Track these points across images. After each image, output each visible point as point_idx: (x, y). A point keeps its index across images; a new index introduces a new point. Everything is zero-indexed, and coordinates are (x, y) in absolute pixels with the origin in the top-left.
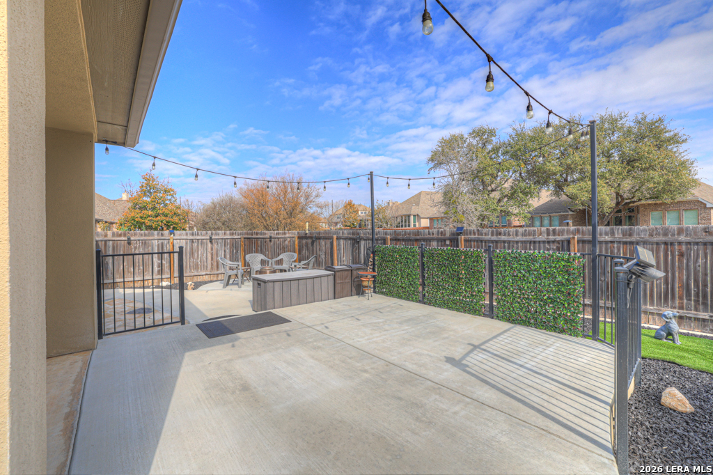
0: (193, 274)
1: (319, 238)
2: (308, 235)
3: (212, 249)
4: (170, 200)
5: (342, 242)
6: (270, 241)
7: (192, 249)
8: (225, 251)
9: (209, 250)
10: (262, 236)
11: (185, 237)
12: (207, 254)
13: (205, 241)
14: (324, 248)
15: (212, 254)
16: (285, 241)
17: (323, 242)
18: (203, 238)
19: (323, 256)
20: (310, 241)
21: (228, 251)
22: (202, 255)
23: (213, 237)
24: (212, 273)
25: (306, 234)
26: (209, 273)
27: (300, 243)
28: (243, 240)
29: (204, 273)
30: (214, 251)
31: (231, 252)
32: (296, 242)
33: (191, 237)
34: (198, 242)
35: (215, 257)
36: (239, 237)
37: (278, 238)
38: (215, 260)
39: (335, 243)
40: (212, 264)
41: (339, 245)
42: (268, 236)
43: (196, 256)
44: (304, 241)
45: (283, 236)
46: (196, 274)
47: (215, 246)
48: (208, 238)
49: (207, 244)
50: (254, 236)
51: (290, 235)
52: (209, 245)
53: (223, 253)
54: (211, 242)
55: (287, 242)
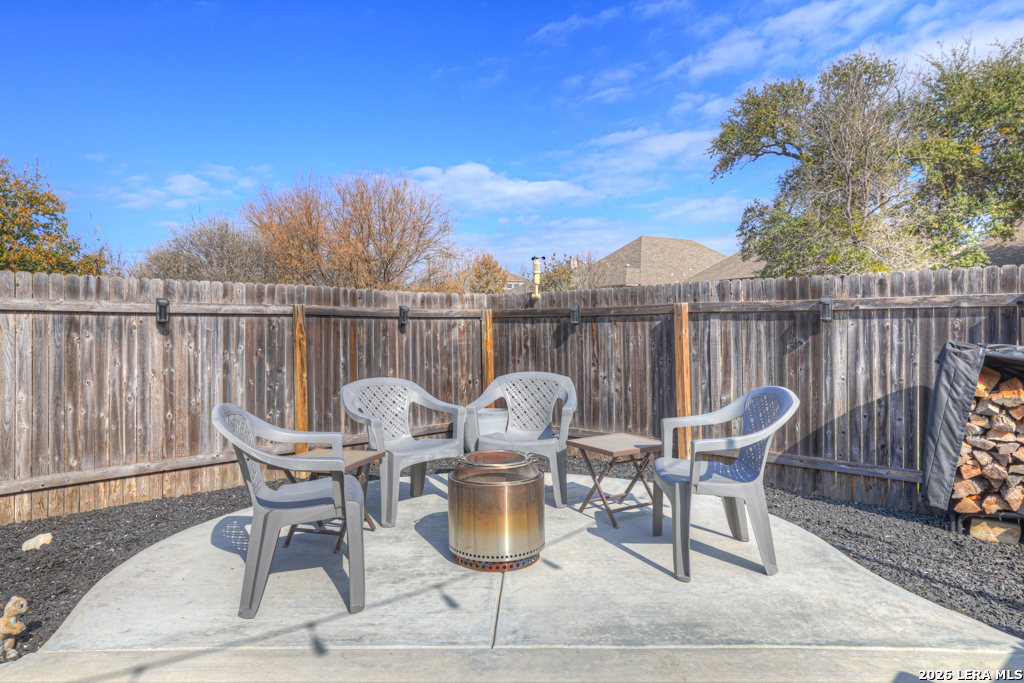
0: (73, 476)
1: (594, 318)
2: (538, 307)
3: (168, 359)
4: (45, 226)
5: (716, 326)
6: (402, 327)
7: (71, 360)
8: (226, 368)
9: (155, 360)
10: (371, 310)
11: (29, 302)
12: (144, 380)
13: (134, 321)
14: (618, 354)
15: (169, 383)
16: (450, 327)
17: (612, 333)
18: (124, 307)
19: (614, 386)
20: (547, 329)
21: (238, 368)
22: (122, 386)
23: (173, 307)
24: (170, 463)
25: (532, 302)
26: (153, 466)
27: (499, 335)
28: (300, 320)
29: (131, 469)
30: (179, 369)
31: (255, 372)
32: (488, 335)
33: (66, 304)
34: (101, 326)
35: (180, 393)
36: (288, 309)
37: (428, 318)
38: (182, 404)
39: (685, 332)
40: (169, 427)
41: (700, 340)
42: (393, 307)
43: (91, 389)
44: (520, 330)
45: (445, 311)
46: (90, 473)
47: (183, 345)
48: (152, 308)
49: (143, 338)
50: (344, 307)
51: (467, 308)
52: (156, 340)
53: (219, 375)
54: (164, 327)
55: (455, 334)
